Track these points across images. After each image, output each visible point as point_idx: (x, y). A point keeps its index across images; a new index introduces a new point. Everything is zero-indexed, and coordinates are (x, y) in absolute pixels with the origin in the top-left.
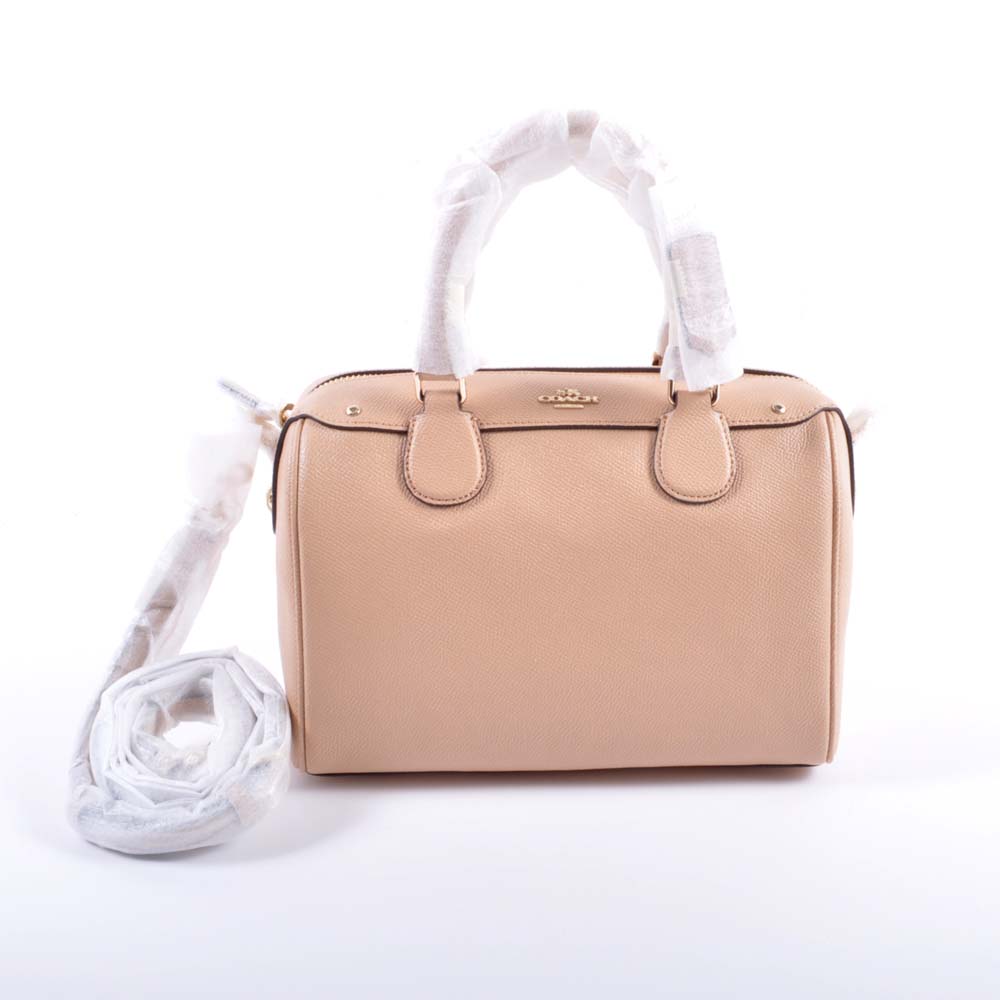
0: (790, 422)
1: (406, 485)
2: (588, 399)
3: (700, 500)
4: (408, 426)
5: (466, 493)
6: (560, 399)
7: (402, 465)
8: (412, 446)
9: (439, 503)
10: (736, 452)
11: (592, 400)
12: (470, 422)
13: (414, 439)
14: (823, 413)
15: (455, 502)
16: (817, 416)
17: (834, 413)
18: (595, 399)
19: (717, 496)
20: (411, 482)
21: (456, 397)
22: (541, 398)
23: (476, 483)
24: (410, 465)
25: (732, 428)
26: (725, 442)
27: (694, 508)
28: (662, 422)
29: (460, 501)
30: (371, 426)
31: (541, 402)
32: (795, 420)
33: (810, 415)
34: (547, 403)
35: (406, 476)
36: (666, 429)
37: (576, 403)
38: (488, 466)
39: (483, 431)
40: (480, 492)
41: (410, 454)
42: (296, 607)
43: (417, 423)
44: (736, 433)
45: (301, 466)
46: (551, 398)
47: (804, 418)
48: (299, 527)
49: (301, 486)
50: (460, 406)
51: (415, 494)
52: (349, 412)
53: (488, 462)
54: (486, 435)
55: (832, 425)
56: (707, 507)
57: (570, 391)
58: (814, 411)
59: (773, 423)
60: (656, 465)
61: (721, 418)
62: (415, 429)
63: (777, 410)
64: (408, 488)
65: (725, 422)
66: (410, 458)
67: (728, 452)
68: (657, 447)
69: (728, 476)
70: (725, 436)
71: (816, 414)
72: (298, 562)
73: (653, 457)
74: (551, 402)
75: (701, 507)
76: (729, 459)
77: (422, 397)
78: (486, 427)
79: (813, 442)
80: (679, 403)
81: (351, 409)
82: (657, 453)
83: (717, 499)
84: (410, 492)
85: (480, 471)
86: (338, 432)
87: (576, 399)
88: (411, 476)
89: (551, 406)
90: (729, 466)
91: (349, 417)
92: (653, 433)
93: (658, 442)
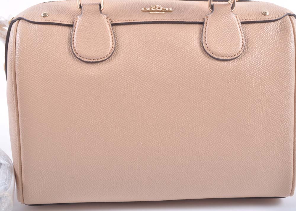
0: (272, 19)
1: (73, 52)
2: (167, 9)
3: (227, 58)
4: (73, 22)
5: (104, 56)
6: (153, 9)
7: (71, 41)
8: (76, 32)
9: (90, 61)
10: (244, 35)
11: (169, 10)
12: (106, 20)
13: (77, 28)
14: (288, 16)
15: (99, 60)
16: (285, 18)
17: (293, 16)
18: (171, 9)
19: (236, 57)
20: (75, 50)
21: (99, 6)
22: (143, 9)
23: (110, 50)
24: (75, 42)
25: (242, 23)
26: (239, 29)
27: (223, 63)
28: (206, 19)
29: (101, 60)
30: (54, 22)
31: (143, 11)
32: (274, 19)
33: (282, 16)
34: (146, 11)
35: (72, 47)
36: (208, 22)
37: (161, 11)
38: (116, 42)
39: (113, 25)
40: (111, 55)
41: (75, 36)
42: (16, 117)
43: (78, 21)
44: (244, 25)
45: (17, 42)
46: (148, 9)
47: (279, 18)
48: (16, 74)
49: (17, 52)
50: (101, 11)
51: (78, 56)
52: (43, 15)
53: (115, 40)
54: (114, 27)
55: (293, 22)
56: (230, 62)
57: (158, 6)
58: (283, 15)
59: (263, 20)
60: (203, 41)
61: (236, 17)
62: (77, 23)
63: (265, 14)
64: (74, 54)
65: (238, 19)
66: (75, 38)
67: (240, 34)
68: (204, 32)
69: (241, 47)
70: (239, 26)
71: (285, 16)
72: (16, 93)
73: (202, 37)
74: (148, 11)
75: (227, 62)
76: (241, 38)
77: (81, 7)
78: (114, 22)
79: (284, 29)
80: (215, 10)
81: (43, 14)
82: (203, 35)
83: (235, 58)
84: (75, 55)
85: (111, 44)
86: (37, 25)
87: (161, 9)
88: (75, 47)
89: (148, 13)
90: (241, 41)
91: (42, 18)
92: (201, 26)
93: (204, 29)
